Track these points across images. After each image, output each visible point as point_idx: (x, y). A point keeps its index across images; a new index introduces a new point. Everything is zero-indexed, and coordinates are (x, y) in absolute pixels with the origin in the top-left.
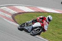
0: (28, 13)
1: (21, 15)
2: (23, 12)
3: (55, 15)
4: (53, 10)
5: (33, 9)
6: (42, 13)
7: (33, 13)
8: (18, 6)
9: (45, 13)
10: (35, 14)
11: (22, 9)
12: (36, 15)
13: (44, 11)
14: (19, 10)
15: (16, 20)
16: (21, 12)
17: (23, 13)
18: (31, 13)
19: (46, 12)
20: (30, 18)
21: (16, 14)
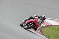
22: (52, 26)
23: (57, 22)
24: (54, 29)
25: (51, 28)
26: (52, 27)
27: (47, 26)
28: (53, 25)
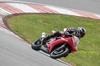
0: (28, 15)
1: (17, 17)
2: (22, 12)
3: (72, 19)
4: (70, 11)
5: (38, 9)
6: (52, 15)
7: (37, 16)
8: (13, 2)
9: (56, 15)
10: (41, 16)
11: (19, 8)
12: (43, 18)
13: (55, 13)
14: (15, 9)
15: (10, 26)
16: (18, 13)
17: (21, 14)
18: (34, 15)
19: (58, 14)
20: (31, 22)
21: (9, 17)
22: (25, 14)
23: (33, 8)
24: (28, 19)
25: (23, 18)
26: (24, 16)
27: (16, 15)
28: (26, 12)
